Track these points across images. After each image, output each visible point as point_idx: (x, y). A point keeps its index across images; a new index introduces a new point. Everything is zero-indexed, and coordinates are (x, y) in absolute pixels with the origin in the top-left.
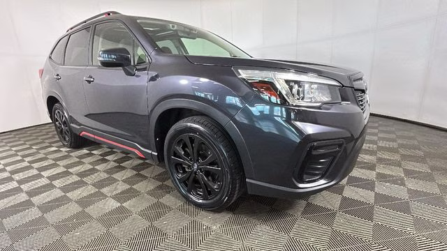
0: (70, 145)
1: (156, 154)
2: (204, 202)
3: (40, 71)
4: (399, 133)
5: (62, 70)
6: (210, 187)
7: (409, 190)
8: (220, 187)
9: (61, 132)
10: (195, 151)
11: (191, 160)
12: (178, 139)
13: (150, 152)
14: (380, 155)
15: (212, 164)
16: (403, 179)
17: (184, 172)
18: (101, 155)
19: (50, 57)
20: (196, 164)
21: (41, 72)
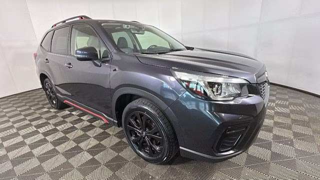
0: (57, 107)
1: (117, 122)
2: (150, 158)
3: (34, 54)
4: (291, 101)
5: (49, 56)
6: (154, 148)
7: (296, 150)
8: (161, 150)
9: (50, 98)
10: (144, 123)
11: (141, 129)
12: (131, 114)
13: (112, 120)
14: (276, 119)
15: (155, 134)
16: (292, 140)
17: (136, 136)
18: (78, 116)
19: (41, 45)
20: (144, 133)
21: (35, 56)
